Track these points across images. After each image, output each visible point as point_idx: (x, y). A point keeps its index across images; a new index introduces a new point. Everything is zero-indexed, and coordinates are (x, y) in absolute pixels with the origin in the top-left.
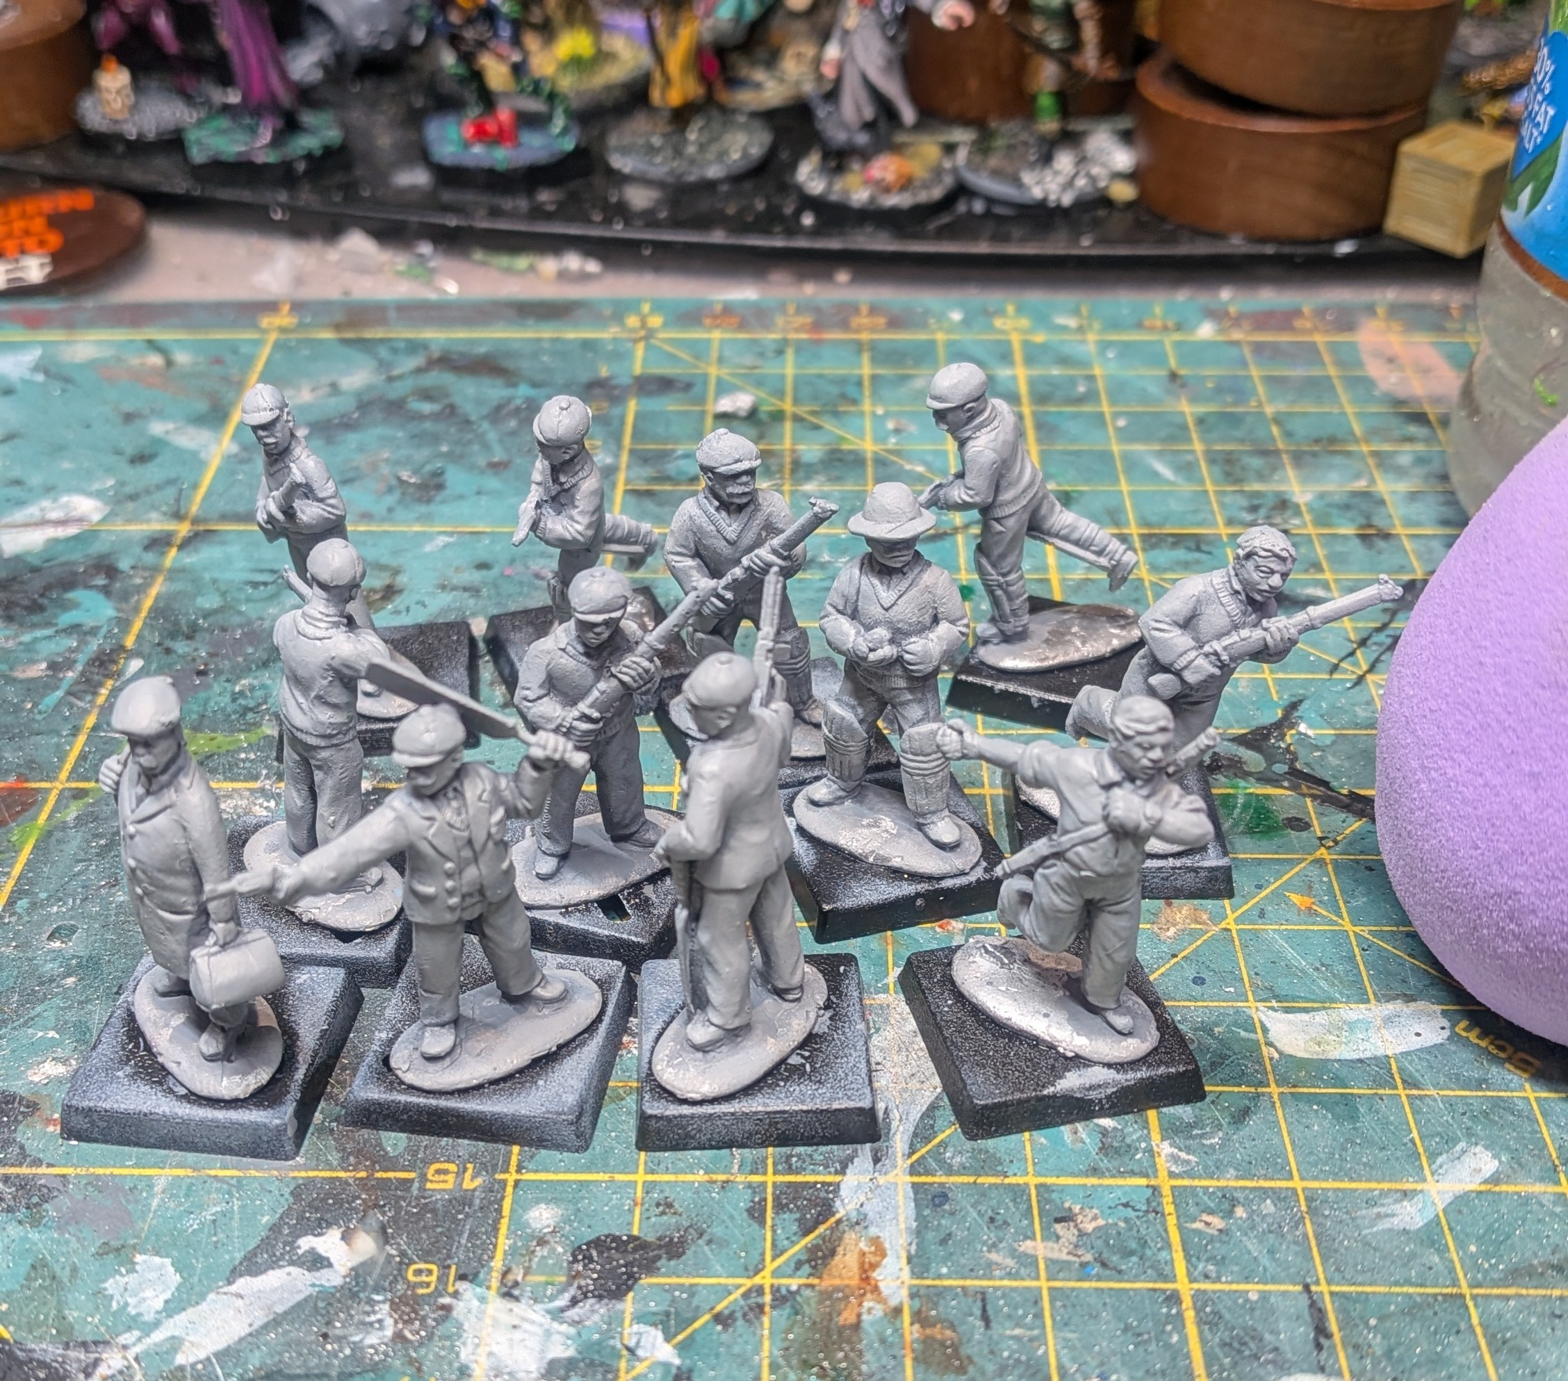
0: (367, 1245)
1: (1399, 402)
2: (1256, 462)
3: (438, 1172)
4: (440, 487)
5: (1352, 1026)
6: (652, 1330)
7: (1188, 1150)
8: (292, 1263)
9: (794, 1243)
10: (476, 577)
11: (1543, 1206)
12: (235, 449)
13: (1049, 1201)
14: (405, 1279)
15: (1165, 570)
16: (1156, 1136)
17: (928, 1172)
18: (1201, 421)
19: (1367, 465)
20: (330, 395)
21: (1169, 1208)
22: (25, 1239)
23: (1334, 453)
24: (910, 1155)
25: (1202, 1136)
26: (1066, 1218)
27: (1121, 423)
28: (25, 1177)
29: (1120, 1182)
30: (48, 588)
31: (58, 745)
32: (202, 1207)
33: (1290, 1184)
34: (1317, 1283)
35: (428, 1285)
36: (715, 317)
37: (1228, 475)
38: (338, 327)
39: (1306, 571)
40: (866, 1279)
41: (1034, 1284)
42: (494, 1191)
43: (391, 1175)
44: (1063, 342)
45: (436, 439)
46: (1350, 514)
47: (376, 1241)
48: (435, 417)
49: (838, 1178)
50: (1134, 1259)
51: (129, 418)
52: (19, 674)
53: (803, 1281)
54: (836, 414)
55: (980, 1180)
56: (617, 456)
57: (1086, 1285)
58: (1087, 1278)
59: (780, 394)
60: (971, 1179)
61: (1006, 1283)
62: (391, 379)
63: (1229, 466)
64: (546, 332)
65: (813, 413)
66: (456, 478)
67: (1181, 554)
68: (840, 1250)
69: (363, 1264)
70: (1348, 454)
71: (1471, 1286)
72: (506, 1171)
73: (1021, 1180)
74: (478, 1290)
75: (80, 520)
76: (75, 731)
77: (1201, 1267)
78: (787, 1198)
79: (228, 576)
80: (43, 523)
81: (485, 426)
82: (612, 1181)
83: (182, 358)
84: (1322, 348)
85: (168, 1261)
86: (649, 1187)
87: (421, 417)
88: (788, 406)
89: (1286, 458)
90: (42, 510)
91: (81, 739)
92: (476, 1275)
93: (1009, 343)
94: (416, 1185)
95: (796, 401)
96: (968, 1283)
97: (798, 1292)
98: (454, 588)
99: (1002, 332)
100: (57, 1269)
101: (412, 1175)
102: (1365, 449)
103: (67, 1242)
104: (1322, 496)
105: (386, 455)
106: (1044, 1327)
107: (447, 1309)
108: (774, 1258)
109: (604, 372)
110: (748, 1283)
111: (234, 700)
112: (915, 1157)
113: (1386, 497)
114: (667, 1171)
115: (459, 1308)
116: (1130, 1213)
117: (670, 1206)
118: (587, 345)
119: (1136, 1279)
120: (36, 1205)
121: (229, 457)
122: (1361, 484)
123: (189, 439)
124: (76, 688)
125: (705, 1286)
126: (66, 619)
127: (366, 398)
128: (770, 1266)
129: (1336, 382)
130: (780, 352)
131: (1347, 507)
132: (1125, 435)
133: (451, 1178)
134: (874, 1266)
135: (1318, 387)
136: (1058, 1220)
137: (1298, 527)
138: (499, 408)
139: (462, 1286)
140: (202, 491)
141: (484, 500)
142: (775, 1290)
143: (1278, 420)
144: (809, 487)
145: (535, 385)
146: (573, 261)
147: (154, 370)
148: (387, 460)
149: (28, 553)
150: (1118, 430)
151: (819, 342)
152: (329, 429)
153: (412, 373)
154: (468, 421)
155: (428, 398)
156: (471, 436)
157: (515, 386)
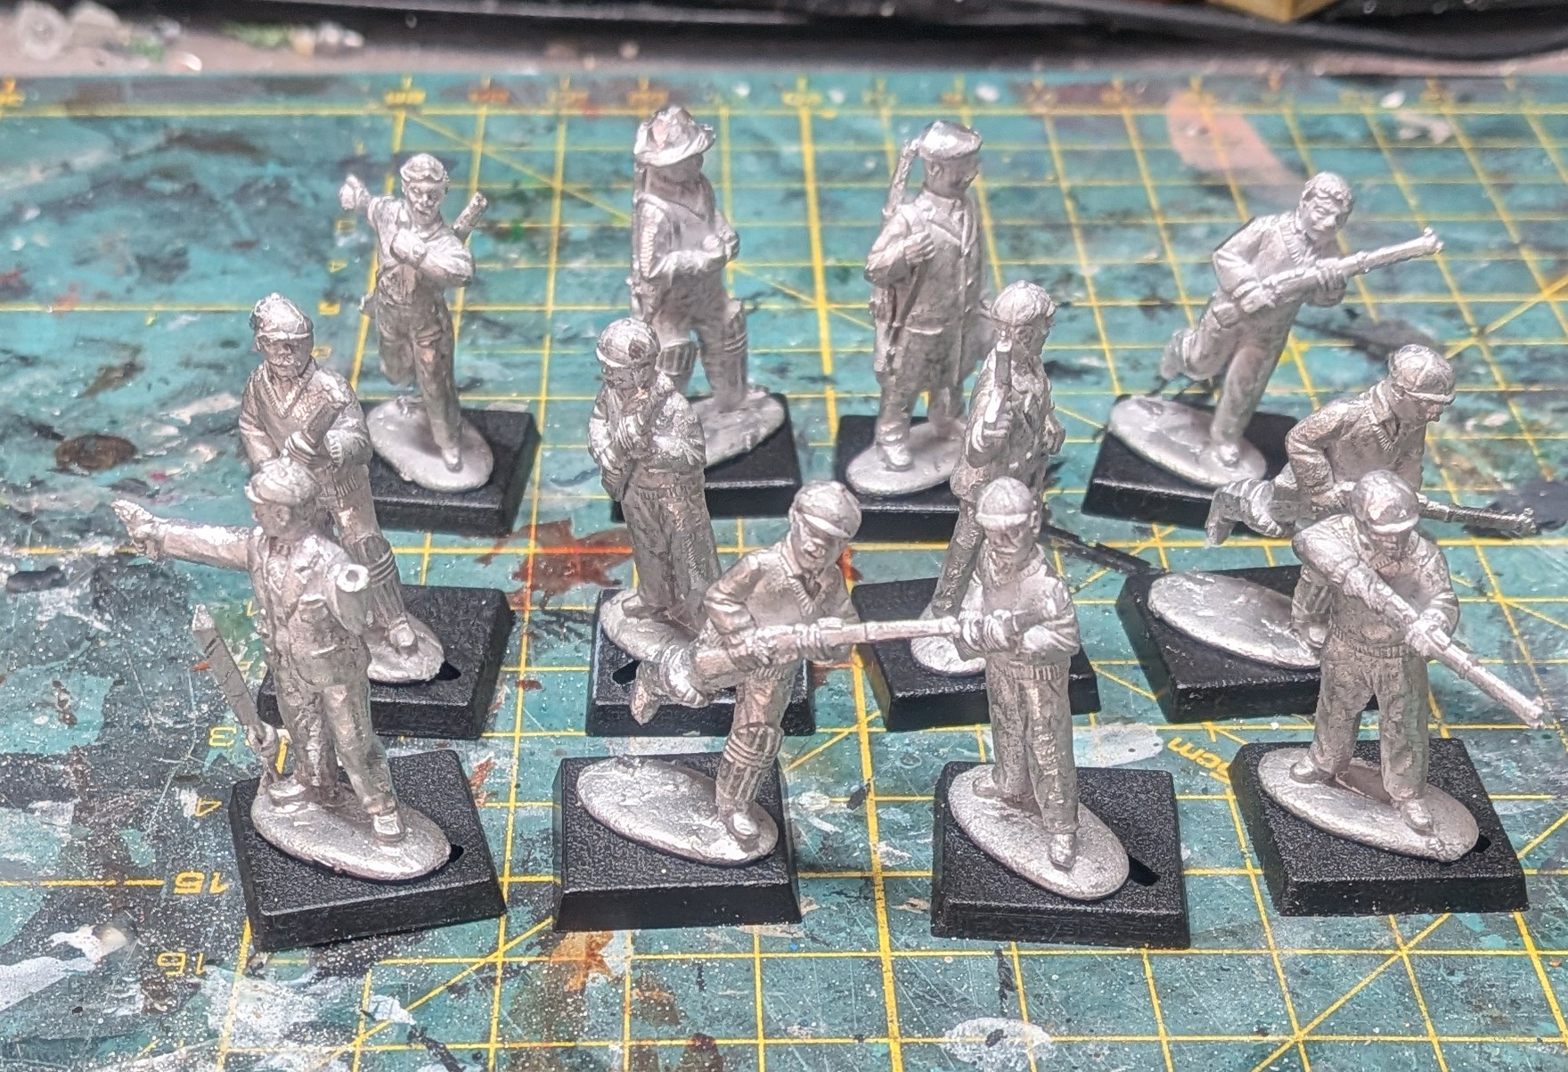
0: (115, 938)
1: (1199, 175)
2: (1045, 237)
3: (186, 880)
4: (183, 266)
6: (390, 1000)
7: (903, 848)
8: (45, 954)
9: (526, 930)
10: (221, 354)
11: (1225, 885)
14: (156, 966)
16: (873, 837)
18: (991, 197)
19: (1161, 239)
20: (62, 175)
21: (879, 895)
23: (1126, 226)
25: (916, 837)
29: (836, 875)
34: (1008, 949)
35: (177, 968)
36: (481, 92)
37: (1014, 249)
38: (68, 104)
40: (592, 955)
41: (748, 955)
42: (240, 894)
43: (140, 882)
44: (856, 117)
45: (178, 218)
46: (1134, 286)
47: (126, 935)
48: (174, 196)
50: (843, 934)
53: (533, 959)
54: (608, 192)
57: (795, 955)
58: (799, 950)
59: (550, 171)
61: (722, 955)
62: (127, 158)
63: (1016, 241)
64: (298, 109)
65: (585, 191)
66: (198, 256)
69: (113, 954)
70: (1141, 227)
74: (225, 972)
77: (903, 939)
78: (521, 895)
81: (231, 205)
84: (1128, 121)
87: (161, 196)
88: (558, 184)
92: (223, 960)
93: (797, 119)
94: (165, 890)
95: (566, 179)
96: (687, 956)
97: (528, 967)
98: (198, 365)
99: (789, 107)
101: (161, 882)
102: (1160, 221)
104: (1109, 269)
105: (123, 236)
106: (754, 987)
107: (196, 986)
108: (506, 942)
109: (360, 150)
110: (482, 962)
113: (1175, 270)
115: (207, 987)
116: (843, 899)
118: (342, 122)
119: (843, 949)
122: (1151, 257)
125: (441, 965)
127: (101, 177)
128: (502, 948)
129: (1140, 158)
130: (551, 129)
131: (1134, 279)
133: (198, 885)
134: (600, 946)
135: (1120, 161)
137: (1082, 300)
138: (246, 187)
139: (208, 969)
141: (229, 279)
142: (507, 968)
143: (1073, 194)
144: (576, 265)
145: (284, 163)
146: (331, 34)
148: (125, 241)
151: (595, 118)
152: (58, 209)
153: (150, 151)
154: (212, 201)
155: (169, 178)
156: (216, 216)
157: (263, 165)
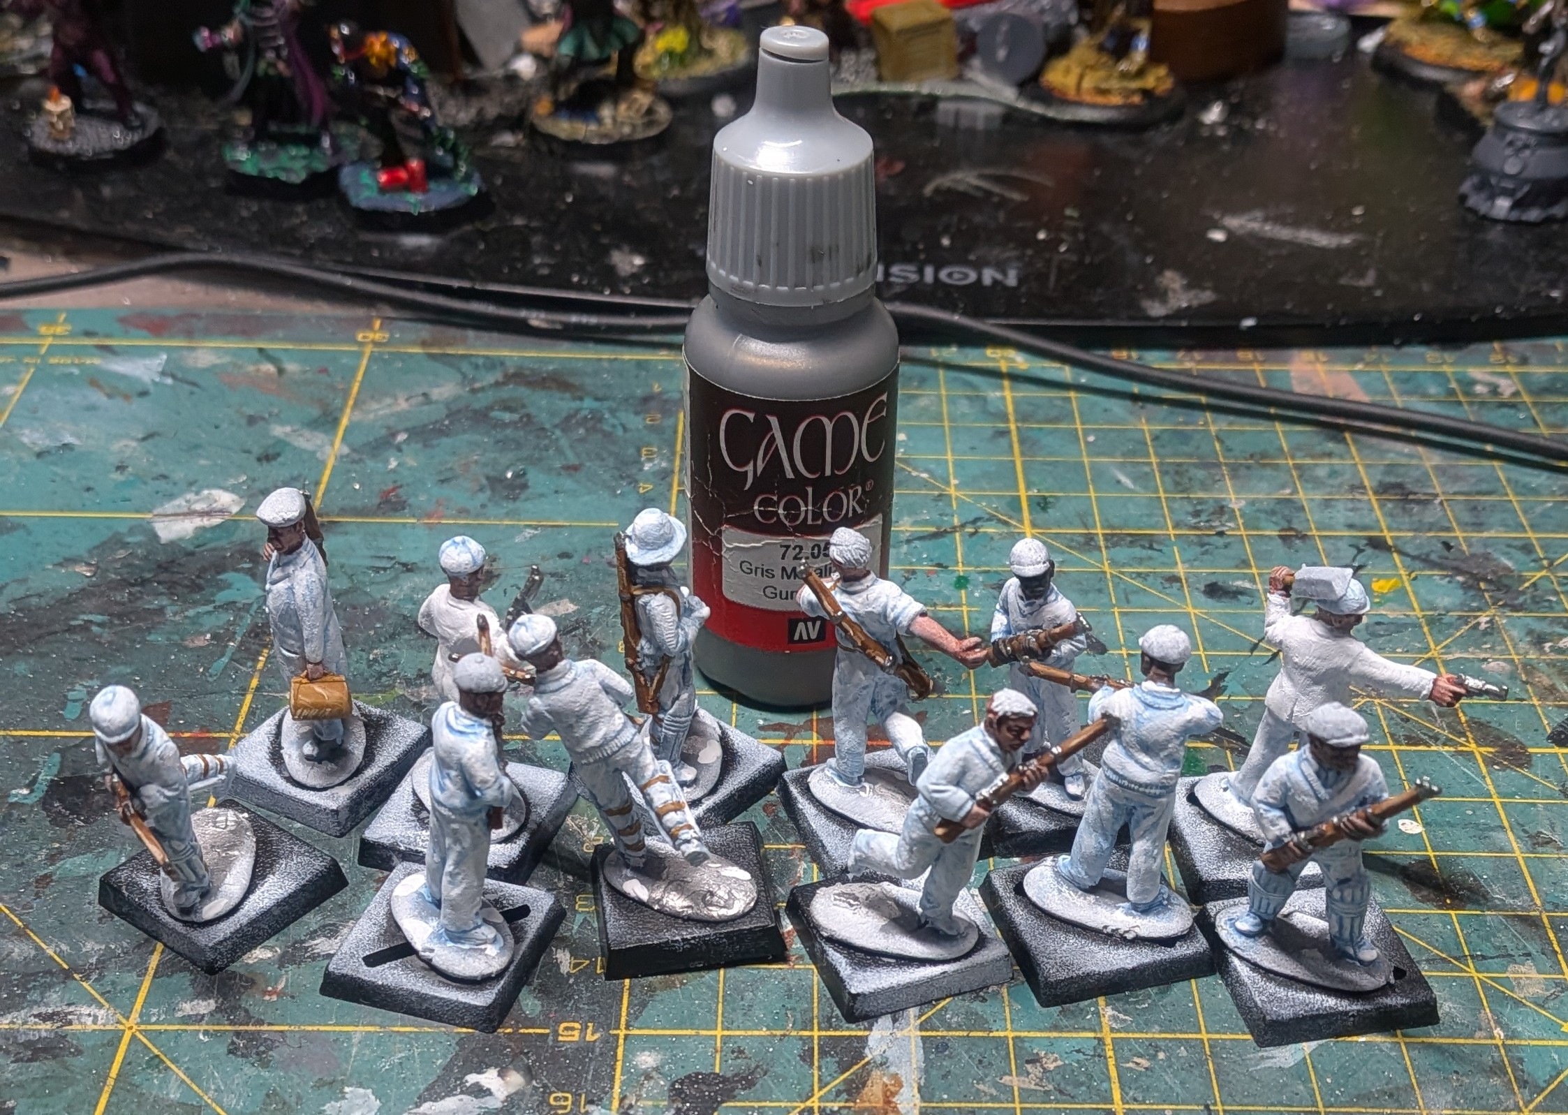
0: (516, 1080)
2: (1200, 474)
3: (566, 1029)
4: (524, 486)
7: (1126, 1012)
8: (462, 1093)
9: (835, 1079)
10: (560, 565)
11: (1382, 1051)
12: (346, 450)
13: (1022, 1048)
14: (549, 1105)
15: (1124, 565)
16: (1102, 1003)
17: (932, 1029)
18: (1156, 438)
19: (1292, 476)
20: (423, 404)
21: (1110, 1053)
22: (258, 1076)
23: (1264, 465)
24: (920, 1017)
25: (1137, 1002)
26: (1035, 1060)
27: (1091, 439)
28: (253, 1033)
29: (1074, 1035)
30: (204, 570)
31: (230, 702)
32: (391, 1054)
33: (1198, 1036)
34: (1215, 1104)
35: (565, 1107)
37: (1177, 484)
38: (424, 344)
39: (1237, 567)
40: (888, 1102)
41: (1011, 1105)
42: (612, 1043)
43: (531, 1031)
44: (1044, 368)
45: (519, 446)
46: (1274, 519)
47: (524, 1076)
48: (513, 424)
49: (866, 1033)
50: (1084, 1088)
51: (252, 420)
52: (188, 643)
53: (842, 1104)
55: (972, 1034)
56: (671, 461)
57: (1048, 1106)
58: (1050, 1102)
60: (965, 1034)
61: (990, 1105)
63: (1178, 477)
64: (604, 353)
66: (536, 478)
67: (1138, 552)
68: (869, 1083)
69: (516, 1093)
70: (1276, 467)
71: (1325, 1106)
72: (618, 1028)
73: (1002, 1034)
74: (603, 1110)
75: (222, 511)
76: (243, 691)
77: (1131, 1093)
78: (829, 1046)
79: (353, 562)
80: (191, 513)
81: (558, 433)
82: (697, 1035)
83: (291, 367)
84: (1260, 376)
85: (369, 1091)
86: (726, 1040)
87: (505, 425)
89: (1225, 470)
90: (188, 501)
91: (249, 697)
92: (601, 1099)
94: (551, 1038)
96: (963, 1105)
97: (838, 1111)
99: (991, 360)
100: (286, 1097)
101: (547, 1031)
102: (1290, 462)
103: (291, 1079)
104: (1253, 503)
105: (475, 458)
108: (820, 1089)
109: (656, 388)
110: (802, 1105)
111: (370, 666)
112: (923, 1018)
113: (1305, 504)
114: (738, 1028)
116: (1081, 1056)
117: (741, 1052)
118: (640, 365)
119: (1084, 1102)
120: (264, 1052)
121: (342, 457)
122: (1285, 493)
123: (307, 441)
124: (238, 656)
125: (770, 1108)
126: (222, 597)
127: (454, 407)
128: (817, 1095)
131: (1273, 513)
132: (1093, 449)
133: (576, 1033)
134: (894, 1094)
136: (1028, 1062)
137: (1233, 529)
138: (568, 418)
139: (591, 1108)
140: (322, 487)
141: (561, 498)
142: (822, 1110)
143: (1220, 437)
145: (597, 399)
147: (268, 375)
148: (476, 462)
149: (181, 539)
150: (1087, 443)
152: (424, 434)
153: (491, 386)
154: (543, 429)
155: (507, 408)
156: (546, 442)
157: (581, 399)
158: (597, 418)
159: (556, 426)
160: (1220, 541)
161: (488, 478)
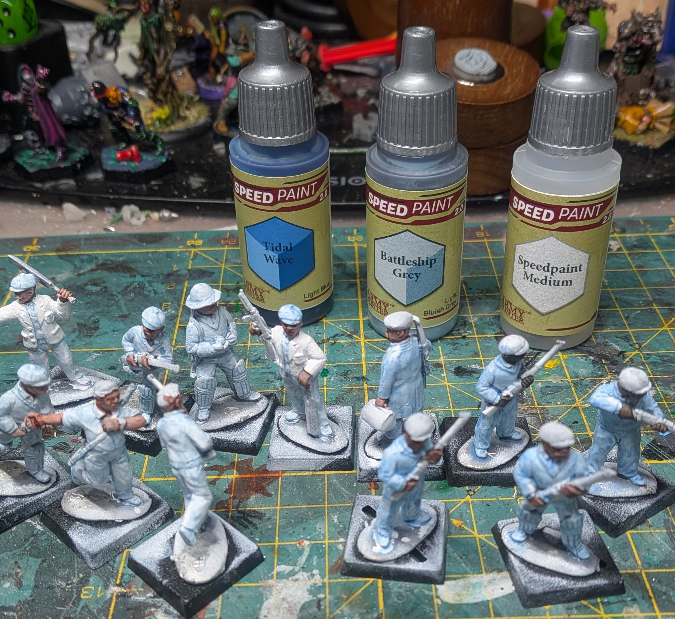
4: (97, 328)
5: (474, 586)
36: (225, 239)
38: (58, 250)
45: (98, 305)
48: (97, 293)
56: (177, 310)
62: (79, 275)
64: (151, 249)
66: (104, 324)
70: (494, 297)
81: (120, 296)
84: (487, 245)
87: (92, 294)
89: (468, 301)
93: (354, 247)
99: (350, 243)
104: (481, 319)
109: (175, 269)
118: (169, 255)
129: (492, 262)
135: (484, 265)
138: (126, 288)
141: (116, 334)
143: (465, 281)
145: (143, 276)
146: (165, 213)
148: (74, 317)
153: (89, 271)
154: (113, 295)
155: (96, 284)
156: (113, 302)
157: (135, 276)
158: (141, 287)
159: (119, 293)
160: (463, 342)
161: (78, 324)
